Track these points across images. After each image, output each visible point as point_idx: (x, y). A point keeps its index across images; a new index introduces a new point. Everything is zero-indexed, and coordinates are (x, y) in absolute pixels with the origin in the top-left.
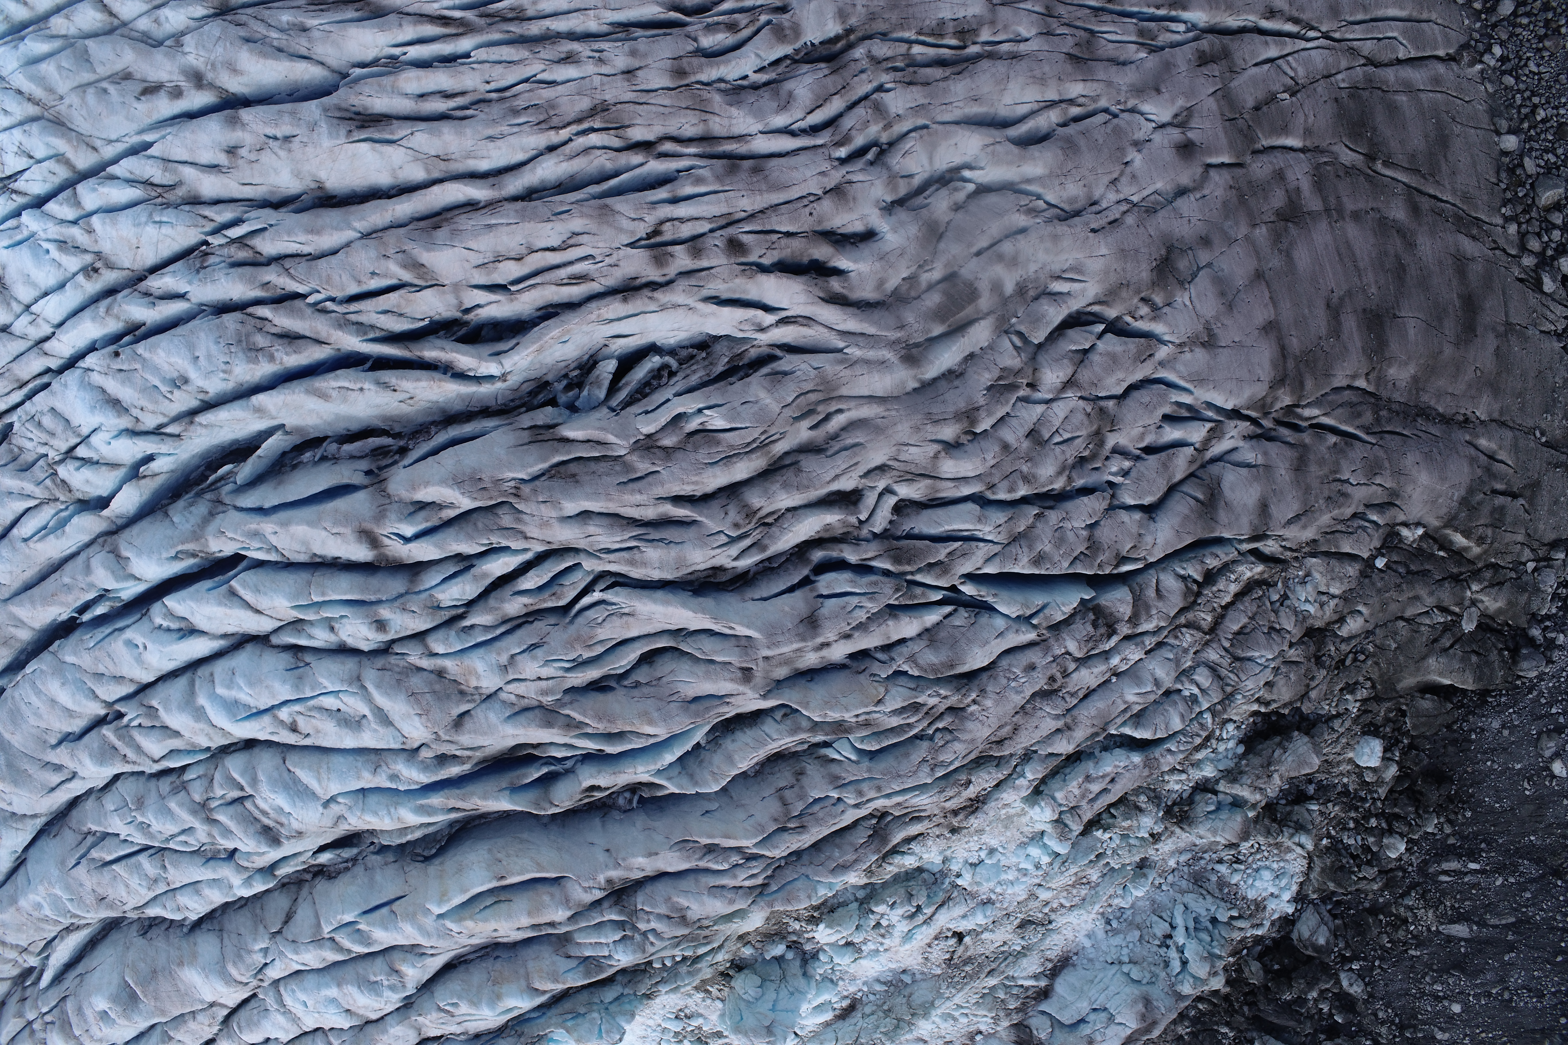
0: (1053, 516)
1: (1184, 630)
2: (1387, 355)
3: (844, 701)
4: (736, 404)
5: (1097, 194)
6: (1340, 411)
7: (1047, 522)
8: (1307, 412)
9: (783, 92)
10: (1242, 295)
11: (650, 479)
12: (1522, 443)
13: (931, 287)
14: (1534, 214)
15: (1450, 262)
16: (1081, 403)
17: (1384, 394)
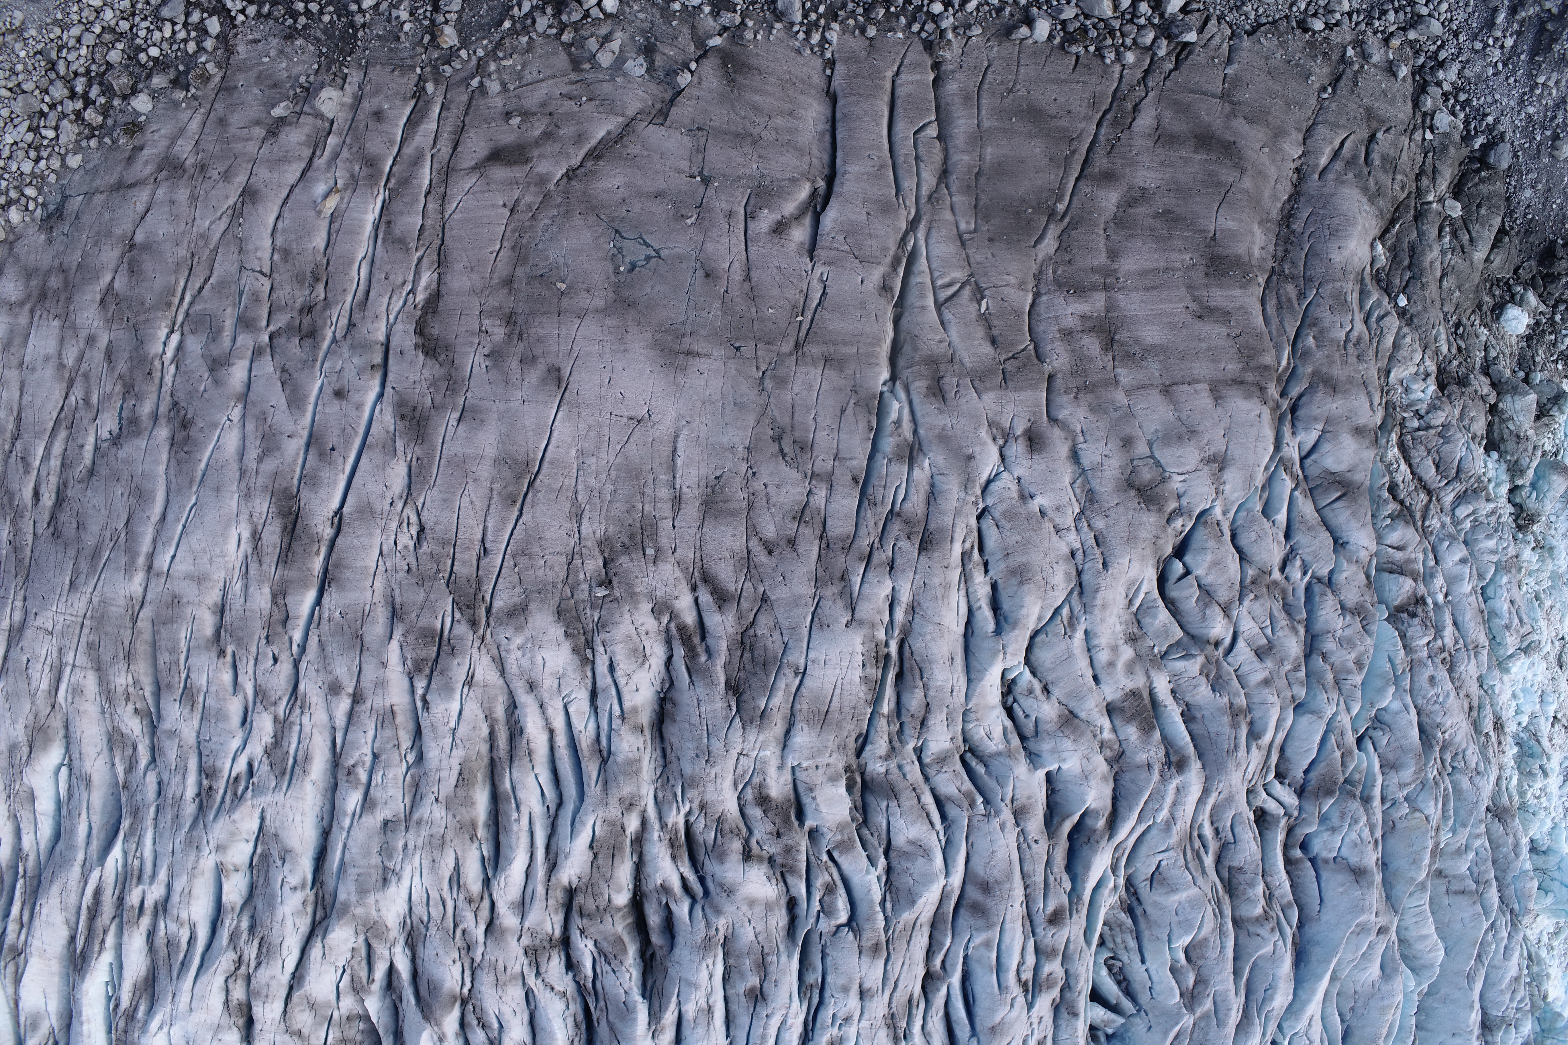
0: (1329, 645)
1: (1427, 523)
2: (1247, 259)
3: (1416, 848)
4: (1175, 919)
5: (1066, 550)
6: (1286, 324)
7: (1332, 652)
8: (1284, 363)
9: (908, 848)
10: (1184, 415)
11: (1219, 999)
12: (1331, 117)
13: (1114, 730)
14: (1116, 24)
15: (1161, 150)
16: (1246, 603)
17: (1270, 264)
